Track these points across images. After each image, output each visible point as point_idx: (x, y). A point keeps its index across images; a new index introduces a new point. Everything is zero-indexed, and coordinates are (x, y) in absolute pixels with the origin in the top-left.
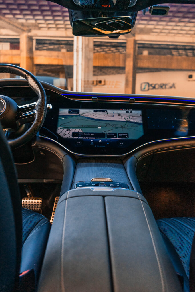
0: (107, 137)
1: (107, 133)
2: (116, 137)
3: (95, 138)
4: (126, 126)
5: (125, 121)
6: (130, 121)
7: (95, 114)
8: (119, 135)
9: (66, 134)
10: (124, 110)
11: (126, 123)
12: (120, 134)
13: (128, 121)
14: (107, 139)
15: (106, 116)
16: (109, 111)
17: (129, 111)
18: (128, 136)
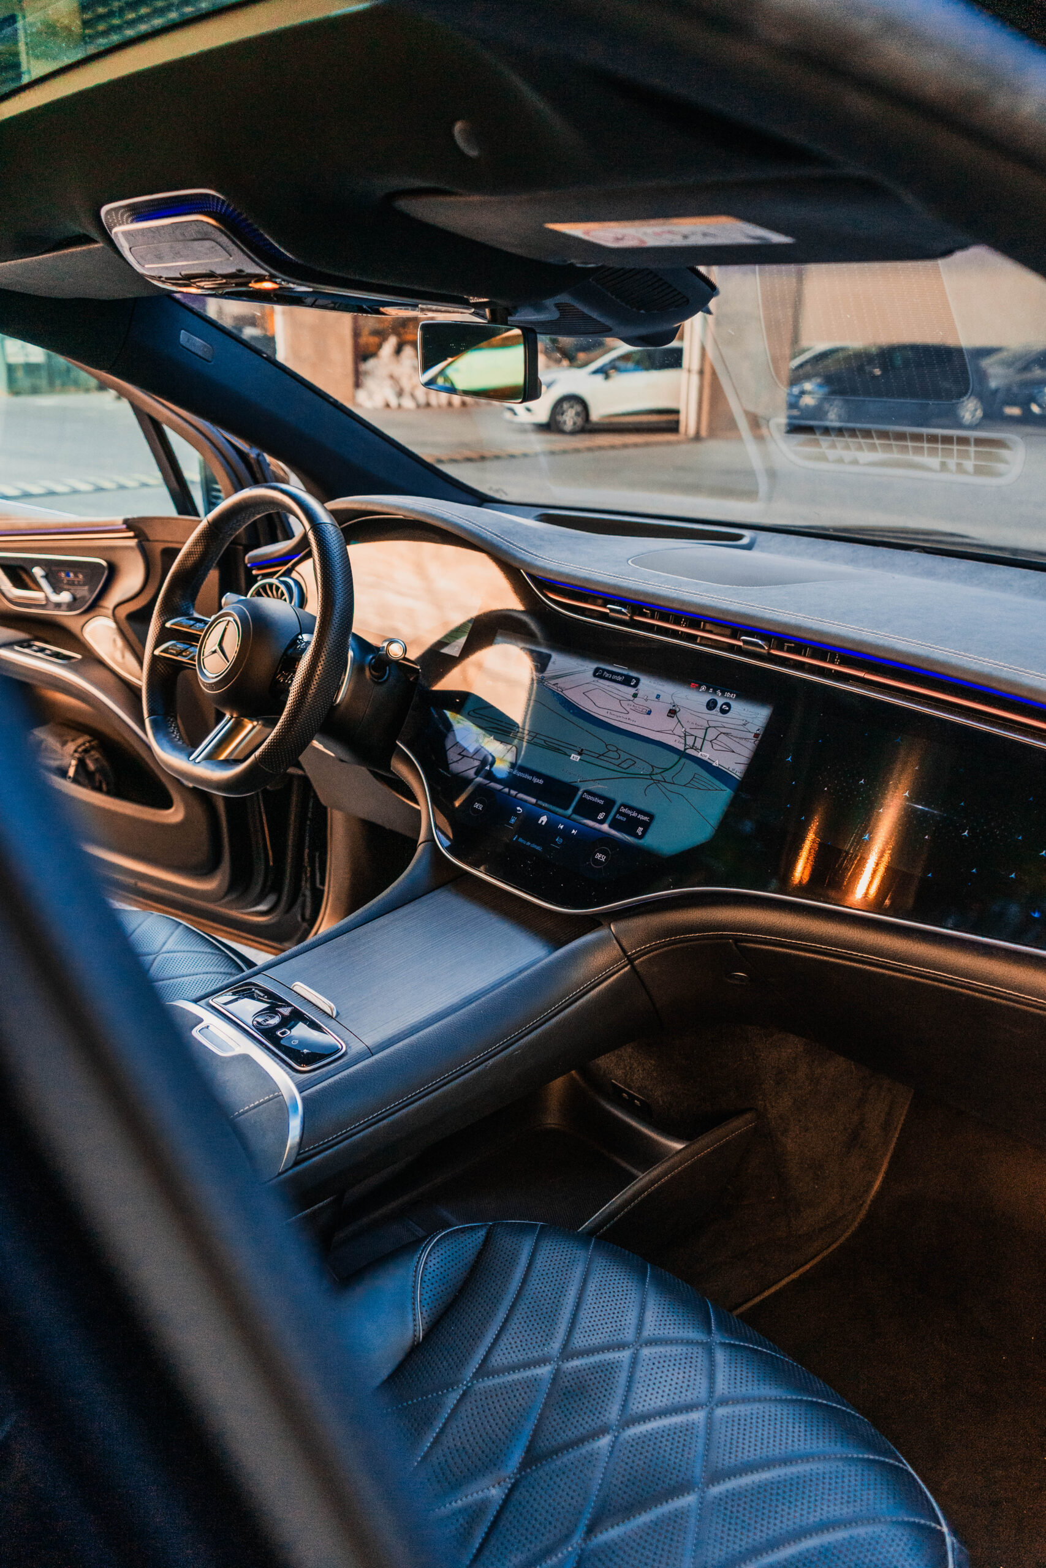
0: (575, 812)
1: (585, 791)
2: (602, 822)
3: (534, 801)
4: (668, 775)
5: (681, 747)
6: (699, 755)
7: (591, 687)
8: (618, 812)
9: (464, 756)
10: (703, 688)
11: (676, 757)
12: (625, 806)
13: (689, 751)
14: (569, 818)
15: (624, 703)
16: (648, 685)
17: (720, 701)
18: (646, 826)
